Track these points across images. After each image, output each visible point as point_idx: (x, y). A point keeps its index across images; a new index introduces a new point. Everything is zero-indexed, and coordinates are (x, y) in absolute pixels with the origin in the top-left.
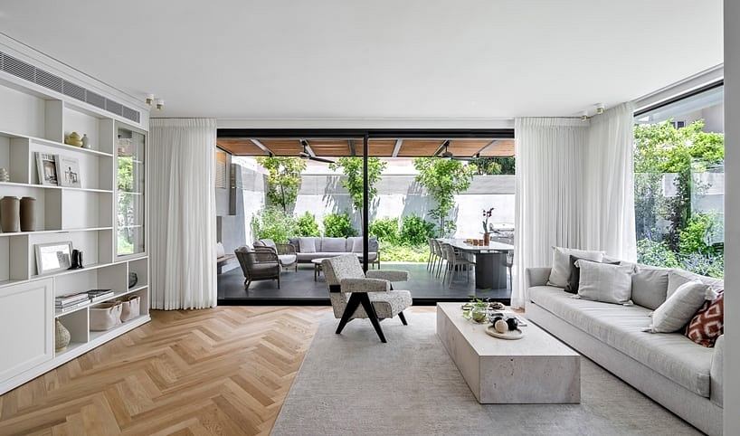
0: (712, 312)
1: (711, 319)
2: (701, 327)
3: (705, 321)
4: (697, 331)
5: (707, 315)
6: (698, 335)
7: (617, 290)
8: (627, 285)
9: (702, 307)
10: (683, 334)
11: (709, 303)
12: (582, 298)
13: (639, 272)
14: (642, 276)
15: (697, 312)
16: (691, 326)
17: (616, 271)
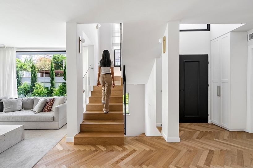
0: (49, 104)
1: (49, 106)
2: (47, 108)
3: (48, 107)
4: (46, 109)
5: (48, 105)
6: (47, 110)
7: (19, 107)
8: (21, 104)
9: (46, 104)
10: (43, 111)
11: (47, 103)
12: (6, 112)
13: (24, 100)
14: (25, 101)
15: (45, 105)
16: (45, 109)
17: (18, 101)
